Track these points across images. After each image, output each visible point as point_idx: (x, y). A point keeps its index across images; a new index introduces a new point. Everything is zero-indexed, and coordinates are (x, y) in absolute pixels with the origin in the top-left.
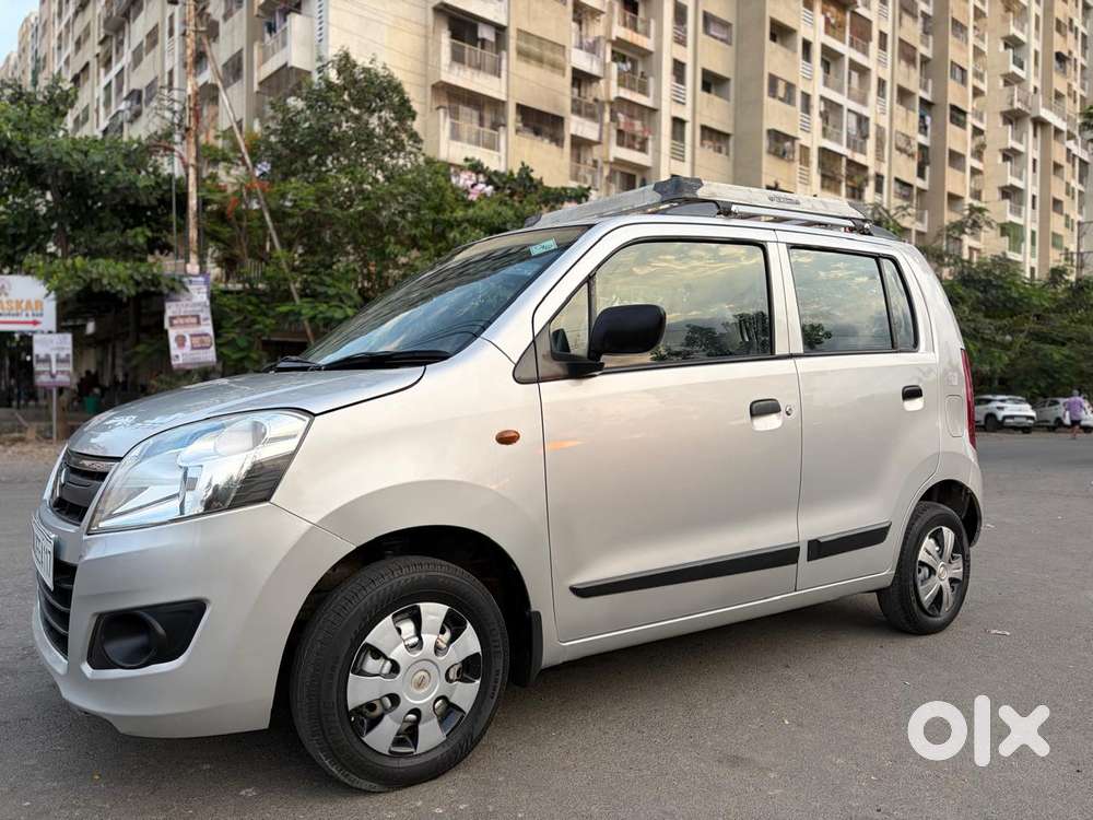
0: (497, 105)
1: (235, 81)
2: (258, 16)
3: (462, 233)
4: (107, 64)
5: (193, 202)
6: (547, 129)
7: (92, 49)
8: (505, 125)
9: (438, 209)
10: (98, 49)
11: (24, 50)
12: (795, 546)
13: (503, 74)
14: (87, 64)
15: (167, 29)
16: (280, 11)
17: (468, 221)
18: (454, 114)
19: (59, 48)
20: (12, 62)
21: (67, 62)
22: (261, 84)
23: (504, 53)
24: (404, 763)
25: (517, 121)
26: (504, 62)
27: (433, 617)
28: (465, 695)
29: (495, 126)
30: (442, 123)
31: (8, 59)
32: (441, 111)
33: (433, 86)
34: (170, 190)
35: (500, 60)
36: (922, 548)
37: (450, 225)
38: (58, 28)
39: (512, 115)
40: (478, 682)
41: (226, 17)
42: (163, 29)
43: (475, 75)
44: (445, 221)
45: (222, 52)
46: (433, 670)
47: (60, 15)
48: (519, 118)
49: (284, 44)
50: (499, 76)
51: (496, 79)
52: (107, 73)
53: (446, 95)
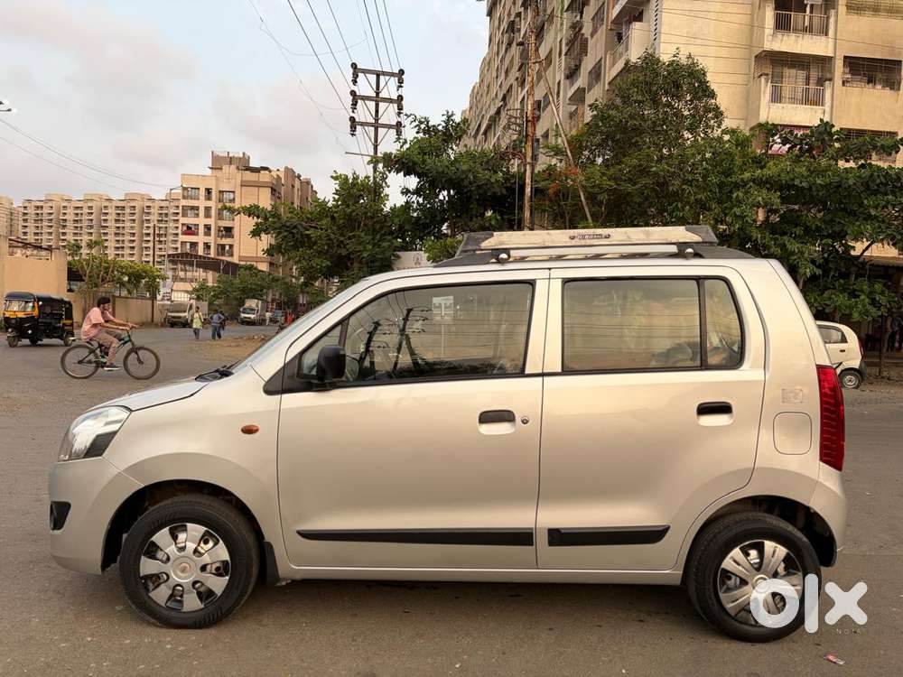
0: (824, 62)
1: (597, 83)
2: (611, 30)
3: (746, 193)
4: (522, 84)
5: (528, 190)
6: (879, 75)
7: (514, 73)
8: (830, 80)
9: (728, 173)
10: (517, 74)
11: (482, 81)
12: (530, 531)
13: (831, 32)
14: (511, 86)
15: (558, 51)
16: (626, 22)
17: (754, 181)
18: (777, 79)
19: (497, 77)
20: (476, 90)
21: (500, 87)
22: (609, 84)
23: (832, 12)
24: (174, 614)
25: (844, 73)
26: (832, 20)
27: (194, 533)
28: (218, 584)
29: (821, 82)
30: (763, 89)
31: (474, 87)
32: (763, 79)
33: (756, 57)
34: (515, 182)
35: (828, 18)
36: (729, 556)
37: (737, 186)
38: (497, 63)
39: (839, 69)
40: (227, 578)
41: (592, 35)
42: (556, 50)
43: (800, 39)
44: (732, 182)
45: (588, 64)
46: (192, 564)
47: (498, 54)
48: (847, 70)
49: (627, 49)
50: (827, 34)
51: (824, 38)
52: (522, 90)
53: (769, 62)
